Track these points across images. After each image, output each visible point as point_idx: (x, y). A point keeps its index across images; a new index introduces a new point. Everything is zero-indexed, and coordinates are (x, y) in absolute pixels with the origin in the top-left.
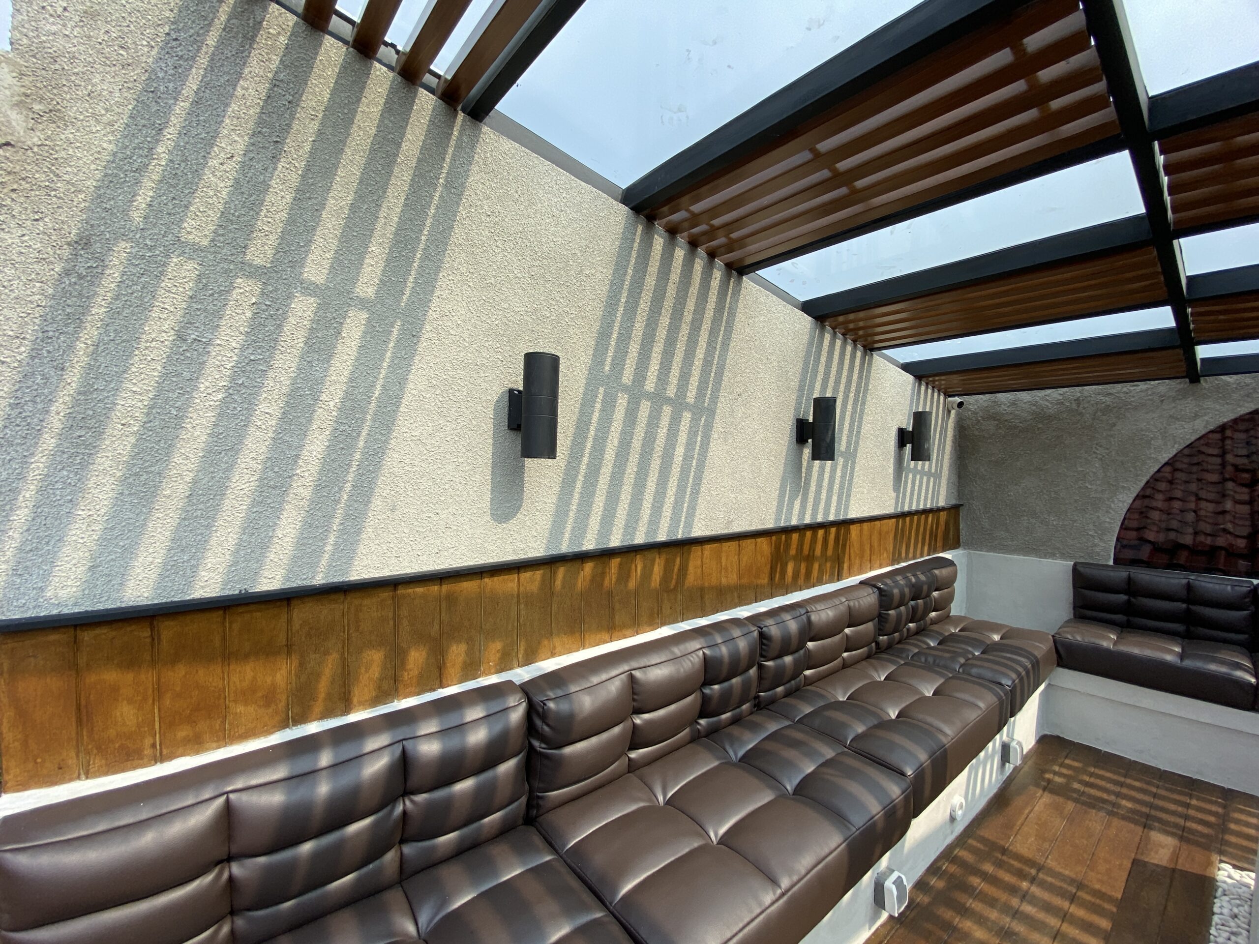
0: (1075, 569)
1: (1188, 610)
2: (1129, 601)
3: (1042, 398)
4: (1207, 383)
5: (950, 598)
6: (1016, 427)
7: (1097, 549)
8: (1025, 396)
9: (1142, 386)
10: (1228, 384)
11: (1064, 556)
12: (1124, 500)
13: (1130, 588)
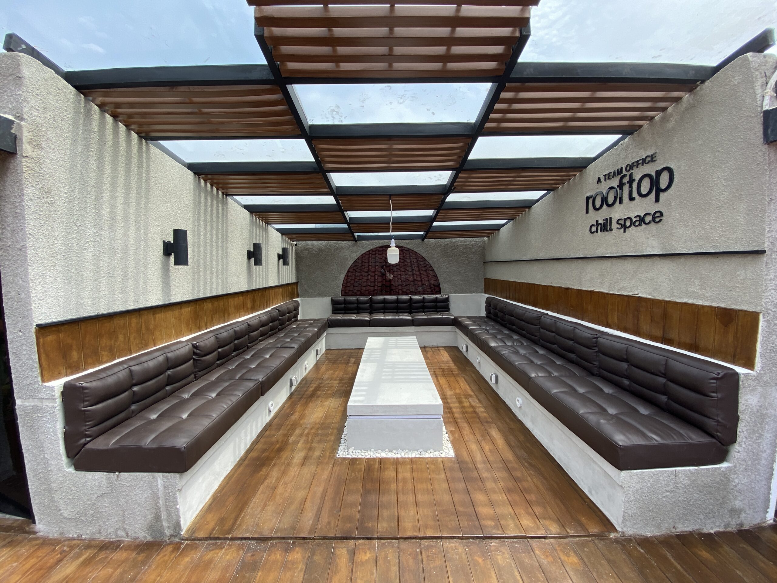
0: (332, 299)
1: (357, 306)
2: (345, 306)
3: (320, 244)
4: (359, 242)
5: (298, 314)
6: (314, 253)
7: (337, 292)
8: (316, 243)
9: (345, 242)
10: (363, 243)
11: (329, 296)
12: (343, 276)
13: (345, 302)
